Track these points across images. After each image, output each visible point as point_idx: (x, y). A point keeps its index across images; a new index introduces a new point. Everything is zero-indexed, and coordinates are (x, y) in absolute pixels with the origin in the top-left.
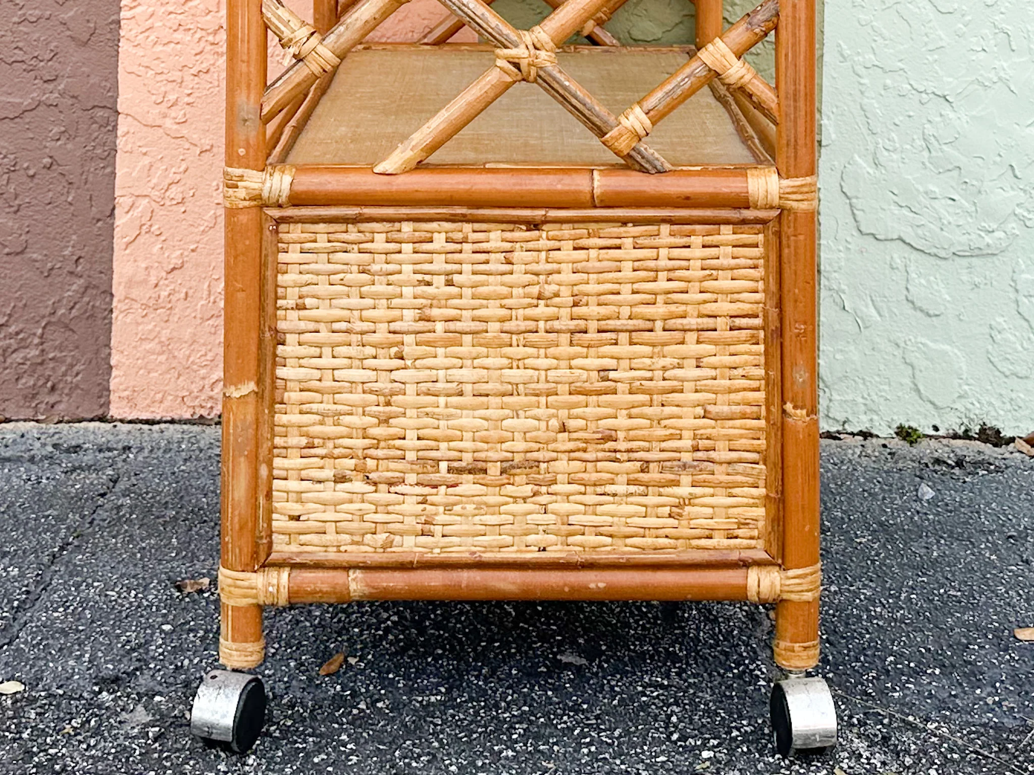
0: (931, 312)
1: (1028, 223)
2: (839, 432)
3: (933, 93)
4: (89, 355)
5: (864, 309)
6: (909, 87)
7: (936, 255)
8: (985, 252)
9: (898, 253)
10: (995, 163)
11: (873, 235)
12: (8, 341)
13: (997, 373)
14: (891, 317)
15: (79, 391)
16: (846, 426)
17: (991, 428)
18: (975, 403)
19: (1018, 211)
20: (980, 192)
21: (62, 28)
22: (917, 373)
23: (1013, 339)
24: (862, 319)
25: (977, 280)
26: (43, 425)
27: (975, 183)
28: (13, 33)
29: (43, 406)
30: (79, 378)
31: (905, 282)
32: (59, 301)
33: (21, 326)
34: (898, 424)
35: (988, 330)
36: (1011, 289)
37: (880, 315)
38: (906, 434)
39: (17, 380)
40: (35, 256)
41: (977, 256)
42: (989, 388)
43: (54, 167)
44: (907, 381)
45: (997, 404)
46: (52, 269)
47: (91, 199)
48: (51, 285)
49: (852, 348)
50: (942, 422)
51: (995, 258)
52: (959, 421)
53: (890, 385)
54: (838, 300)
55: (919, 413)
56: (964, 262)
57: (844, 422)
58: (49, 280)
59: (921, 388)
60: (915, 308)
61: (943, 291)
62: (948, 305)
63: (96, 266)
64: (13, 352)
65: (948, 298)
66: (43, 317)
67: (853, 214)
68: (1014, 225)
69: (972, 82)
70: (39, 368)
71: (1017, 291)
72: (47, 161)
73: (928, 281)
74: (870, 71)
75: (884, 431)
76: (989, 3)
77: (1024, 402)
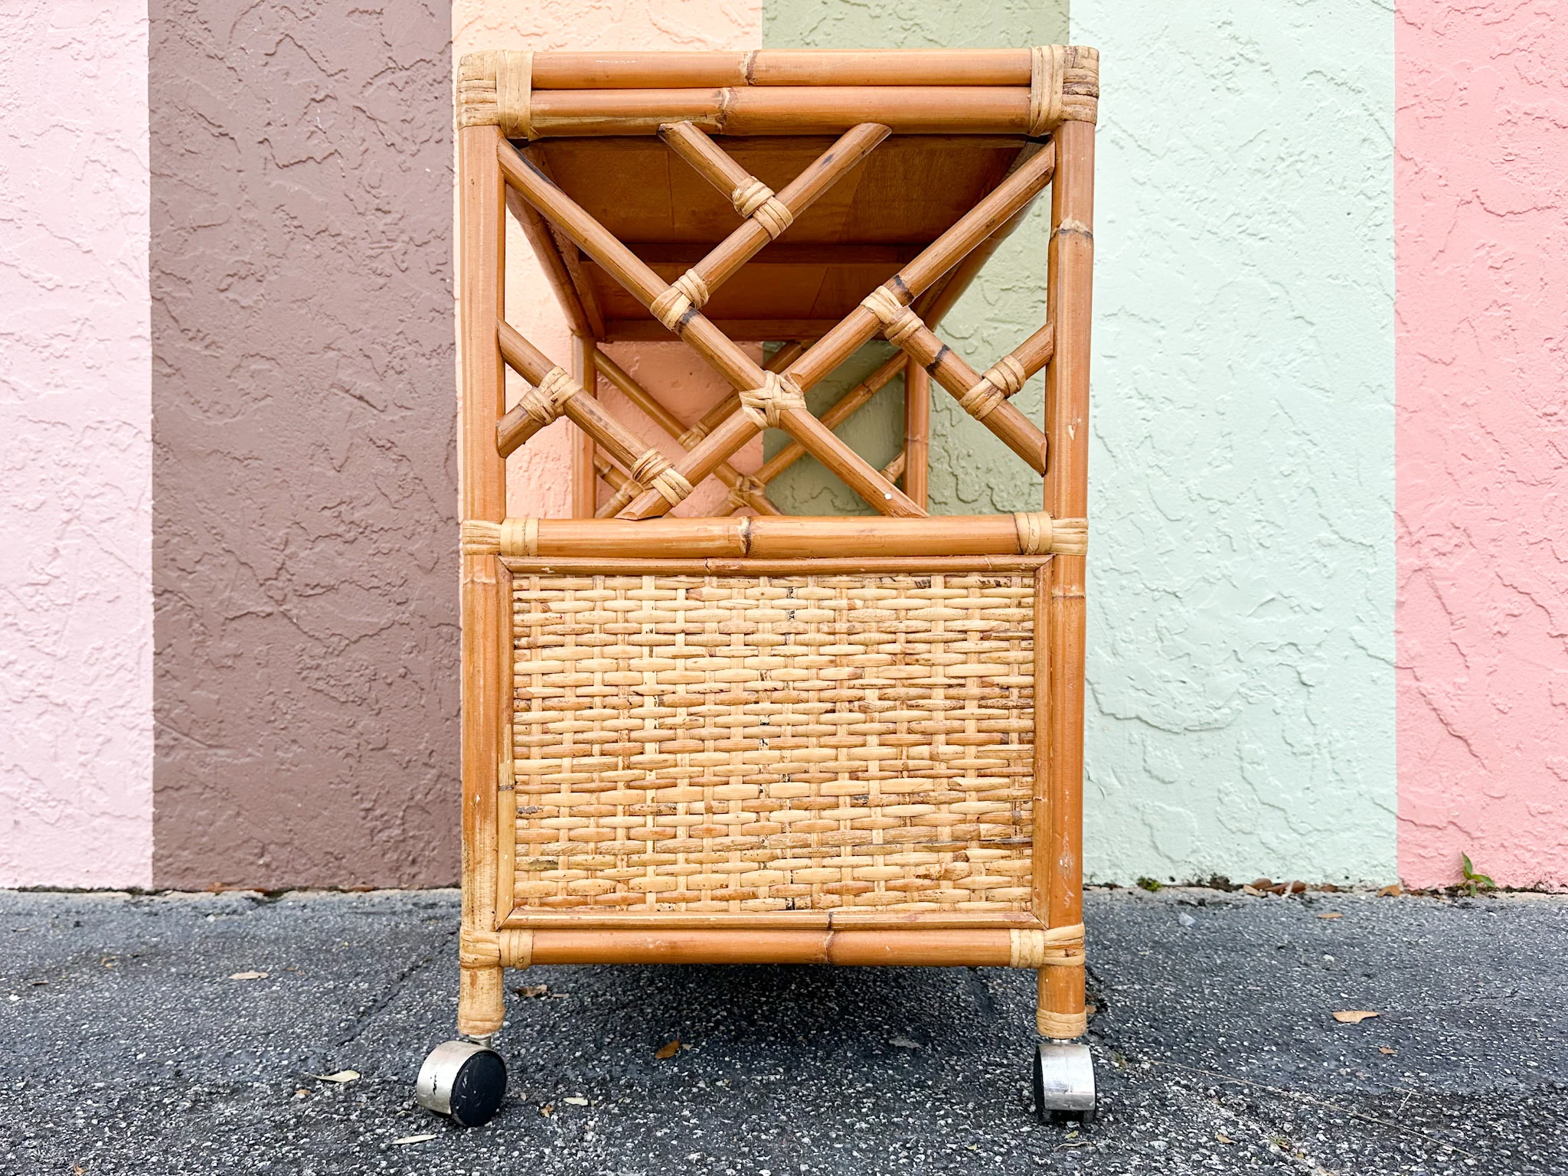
0: (1166, 780)
1: (1250, 700)
2: (1089, 884)
3: (1164, 591)
4: (442, 833)
5: (1107, 779)
6: (1143, 586)
7: (1169, 731)
8: (1213, 726)
9: (1136, 730)
10: (1220, 649)
11: (1113, 715)
12: (374, 823)
13: (1226, 831)
14: (1130, 785)
15: (436, 864)
16: (1094, 879)
17: (1221, 878)
18: (1207, 856)
19: (1242, 690)
20: (1207, 675)
21: (410, 558)
22: (1156, 833)
23: (1239, 800)
24: (1105, 787)
25: (1206, 751)
26: (406, 892)
27: (1203, 667)
28: (369, 563)
29: (405, 877)
30: (435, 852)
31: (1142, 755)
32: (416, 788)
33: (385, 810)
34: (1138, 877)
35: (1216, 794)
36: (1236, 757)
37: (1121, 784)
38: (1146, 884)
39: (383, 855)
40: (394, 751)
41: (1207, 730)
42: (1218, 843)
43: (408, 676)
44: (1146, 840)
45: (1226, 857)
46: (409, 761)
47: (440, 702)
48: (408, 775)
49: (1097, 812)
50: (1178, 874)
51: (1221, 732)
52: (1193, 872)
53: (1130, 843)
55: (1156, 866)
56: (1194, 736)
57: (1092, 876)
58: (407, 771)
59: (1159, 845)
60: (1152, 777)
61: (1177, 761)
62: (1181, 773)
63: (446, 758)
64: (380, 832)
65: (1181, 767)
66: (403, 802)
67: (1096, 697)
68: (1238, 702)
69: (1198, 580)
70: (402, 845)
71: (1241, 759)
72: (402, 671)
73: (1163, 753)
74: (1108, 574)
75: (1127, 883)
76: (1213, 510)
77: (1249, 853)
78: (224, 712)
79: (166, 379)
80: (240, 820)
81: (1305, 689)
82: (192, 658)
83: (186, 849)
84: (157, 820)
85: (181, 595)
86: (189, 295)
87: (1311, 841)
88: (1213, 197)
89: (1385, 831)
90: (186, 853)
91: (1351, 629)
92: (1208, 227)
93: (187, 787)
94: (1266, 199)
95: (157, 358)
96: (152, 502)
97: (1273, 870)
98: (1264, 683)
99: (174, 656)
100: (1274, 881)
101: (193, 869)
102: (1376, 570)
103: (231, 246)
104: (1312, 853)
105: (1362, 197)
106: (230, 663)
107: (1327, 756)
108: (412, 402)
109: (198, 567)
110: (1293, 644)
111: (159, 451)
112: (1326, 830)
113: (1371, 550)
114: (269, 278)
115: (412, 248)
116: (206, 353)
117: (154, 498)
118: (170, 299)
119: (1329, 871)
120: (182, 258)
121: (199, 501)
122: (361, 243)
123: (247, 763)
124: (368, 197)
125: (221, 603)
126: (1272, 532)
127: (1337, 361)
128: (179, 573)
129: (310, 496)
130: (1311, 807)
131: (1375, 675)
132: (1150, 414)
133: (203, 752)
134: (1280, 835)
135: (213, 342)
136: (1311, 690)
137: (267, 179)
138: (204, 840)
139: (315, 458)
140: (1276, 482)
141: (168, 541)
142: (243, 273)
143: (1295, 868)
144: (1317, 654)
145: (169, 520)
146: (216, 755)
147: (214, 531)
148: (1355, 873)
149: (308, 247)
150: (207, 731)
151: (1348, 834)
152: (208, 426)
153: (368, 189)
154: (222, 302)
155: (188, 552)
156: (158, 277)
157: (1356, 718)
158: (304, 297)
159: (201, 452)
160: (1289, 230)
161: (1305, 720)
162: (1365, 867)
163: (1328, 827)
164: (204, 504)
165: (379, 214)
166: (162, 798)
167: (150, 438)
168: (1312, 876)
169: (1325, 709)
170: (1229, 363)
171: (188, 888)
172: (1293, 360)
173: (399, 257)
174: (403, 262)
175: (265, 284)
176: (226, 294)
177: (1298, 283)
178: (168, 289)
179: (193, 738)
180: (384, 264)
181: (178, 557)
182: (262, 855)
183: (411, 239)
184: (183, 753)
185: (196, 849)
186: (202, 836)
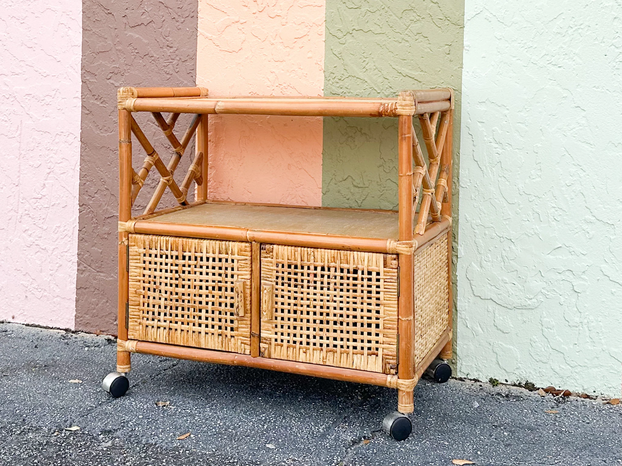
0: (504, 331)
1: (548, 297)
2: (465, 378)
3: (506, 238)
5: (476, 328)
6: (496, 235)
7: (507, 308)
8: (528, 308)
9: (491, 306)
10: (533, 269)
11: (480, 297)
13: (534, 360)
14: (487, 332)
16: (468, 376)
17: (530, 383)
18: (524, 372)
19: (543, 291)
20: (526, 281)
22: (498, 357)
23: (540, 346)
25: (525, 319)
27: (524, 277)
31: (493, 318)
34: (490, 377)
35: (529, 341)
36: (539, 324)
37: (483, 331)
38: (493, 382)
41: (525, 309)
42: (530, 366)
44: (494, 360)
45: (533, 373)
49: (471, 343)
50: (509, 378)
51: (533, 311)
52: (517, 379)
53: (487, 361)
54: (465, 323)
55: (499, 374)
56: (520, 311)
59: (500, 363)
60: (498, 329)
61: (510, 323)
62: (512, 329)
65: (512, 326)
67: (472, 288)
68: (541, 297)
69: (522, 234)
71: (542, 325)
73: (503, 318)
74: (479, 227)
75: (484, 379)
76: (530, 200)
77: (545, 373)
78: (104, 257)
79: (87, 116)
80: (108, 304)
81: (576, 294)
82: (92, 233)
83: (87, 315)
84: (77, 301)
85: (89, 206)
86: (96, 81)
87: (577, 371)
88: (535, 46)
89: (616, 370)
90: (87, 316)
91: (602, 266)
92: (532, 61)
93: (89, 288)
94: (562, 48)
95: (83, 106)
96: (80, 167)
97: (557, 383)
98: (554, 289)
99: (86, 232)
100: (557, 388)
101: (90, 324)
102: (615, 237)
103: (112, 60)
104: (577, 377)
105: (613, 47)
106: (106, 237)
107: (587, 329)
108: (179, 129)
109: (96, 195)
110: (570, 270)
111: (83, 146)
112: (585, 366)
113: (613, 227)
114: (125, 74)
115: (180, 63)
116: (101, 105)
117: (80, 165)
118: (88, 82)
119: (585, 387)
120: (94, 65)
121: (97, 167)
122: (161, 60)
123: (111, 280)
124: (164, 41)
125: (104, 211)
126: (561, 213)
127: (597, 129)
128: (89, 197)
129: (138, 167)
130: (578, 354)
131: (613, 290)
132: (500, 151)
133: (95, 274)
134: (561, 365)
135: (104, 101)
136: (579, 295)
137: (126, 32)
138: (94, 311)
139: (141, 151)
140: (563, 189)
141: (85, 183)
142: (116, 72)
143: (568, 383)
144: (582, 277)
145: (86, 175)
146: (100, 275)
147: (102, 180)
148: (599, 390)
149: (141, 61)
150: (97, 265)
151: (597, 370)
152: (101, 136)
153: (164, 37)
154: (108, 84)
155: (92, 189)
156: (84, 73)
157: (602, 311)
158: (139, 82)
159: (98, 147)
160: (574, 63)
161: (576, 309)
162: (605, 387)
163: (586, 365)
164: (99, 169)
165: (168, 48)
166: (80, 291)
167: (80, 140)
168: (577, 388)
169: (586, 305)
170: (541, 128)
171: (87, 332)
172: (574, 128)
173: (175, 66)
174: (177, 69)
175: (124, 77)
176: (110, 80)
177: (577, 90)
178: (88, 78)
179: (91, 267)
180: (170, 69)
181: (89, 191)
182: (116, 320)
183: (180, 59)
184: (87, 274)
185: (91, 315)
186: (94, 310)
